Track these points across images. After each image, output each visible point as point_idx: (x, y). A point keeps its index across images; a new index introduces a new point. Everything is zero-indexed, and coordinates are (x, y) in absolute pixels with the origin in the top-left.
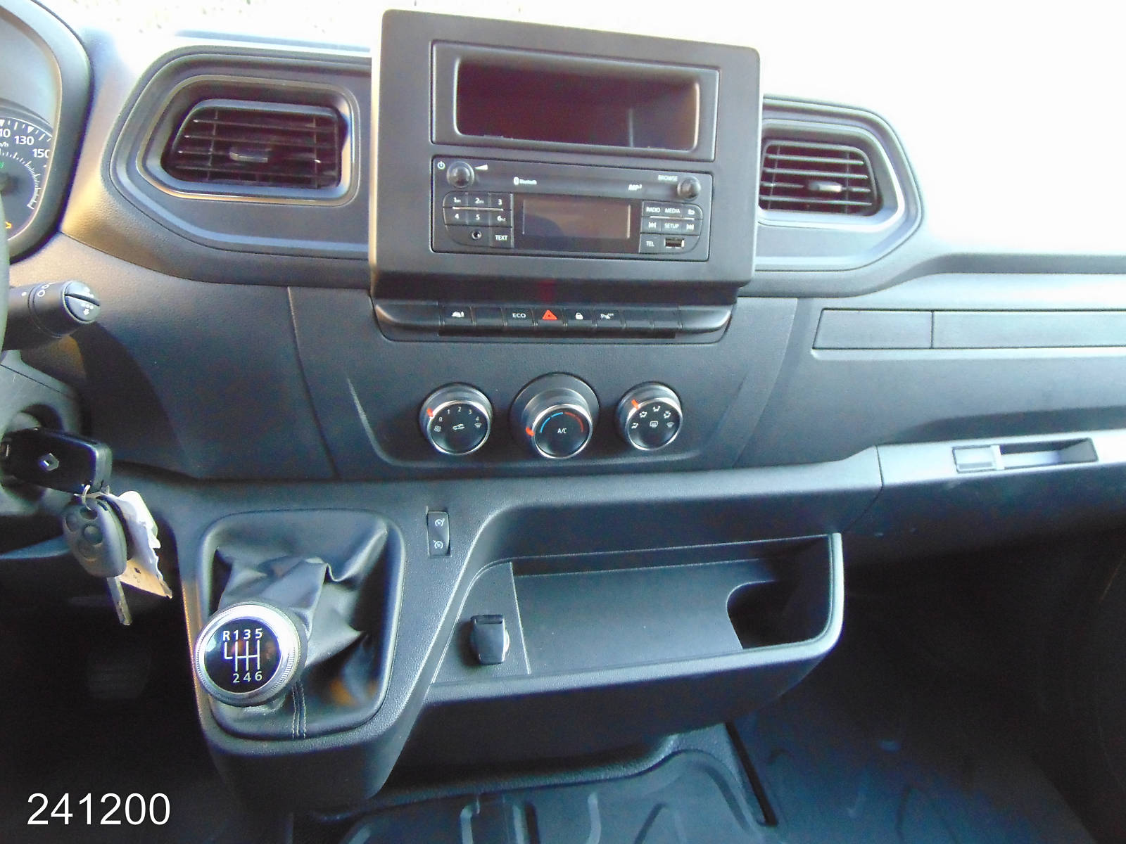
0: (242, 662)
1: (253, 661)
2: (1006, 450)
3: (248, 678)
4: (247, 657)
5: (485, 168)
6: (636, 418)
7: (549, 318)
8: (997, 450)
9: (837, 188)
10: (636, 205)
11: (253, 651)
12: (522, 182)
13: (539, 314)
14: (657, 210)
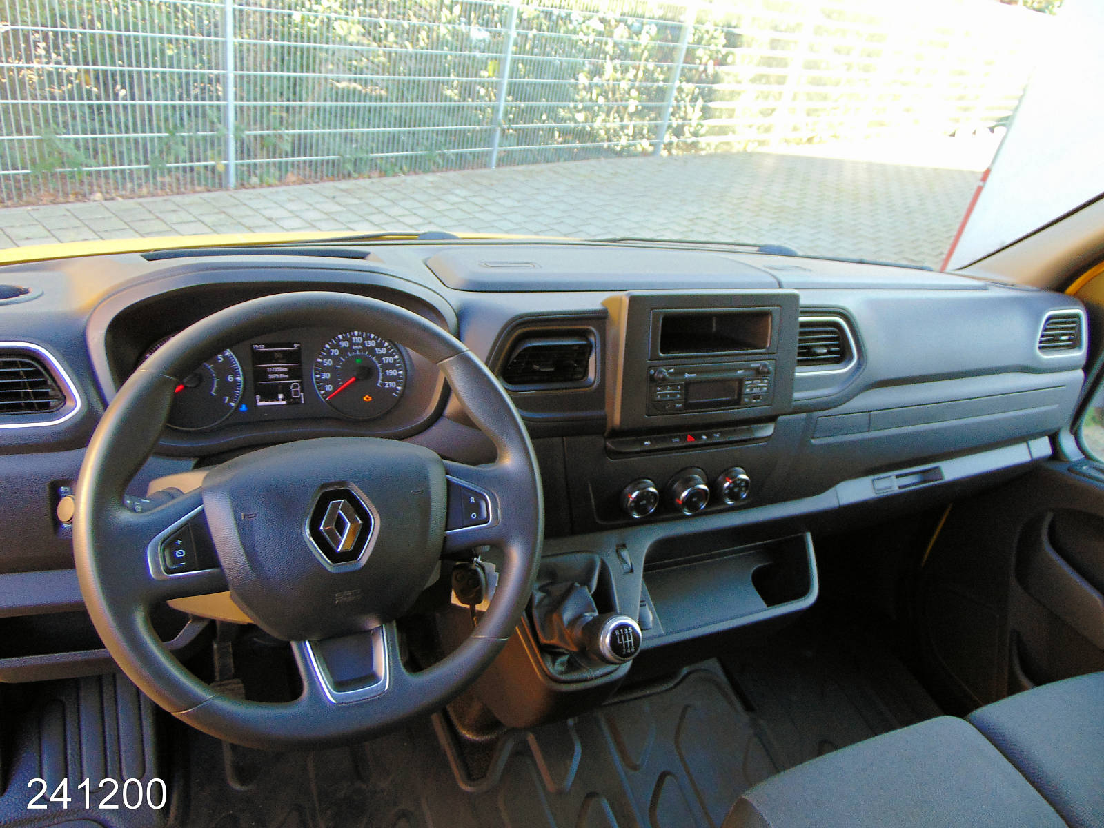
0: (626, 644)
1: (630, 643)
2: (898, 476)
3: (629, 651)
4: (628, 641)
5: (672, 370)
6: (728, 487)
7: (690, 441)
8: (894, 478)
9: (825, 350)
10: (740, 381)
11: (630, 638)
12: (690, 375)
13: (685, 438)
14: (750, 382)
